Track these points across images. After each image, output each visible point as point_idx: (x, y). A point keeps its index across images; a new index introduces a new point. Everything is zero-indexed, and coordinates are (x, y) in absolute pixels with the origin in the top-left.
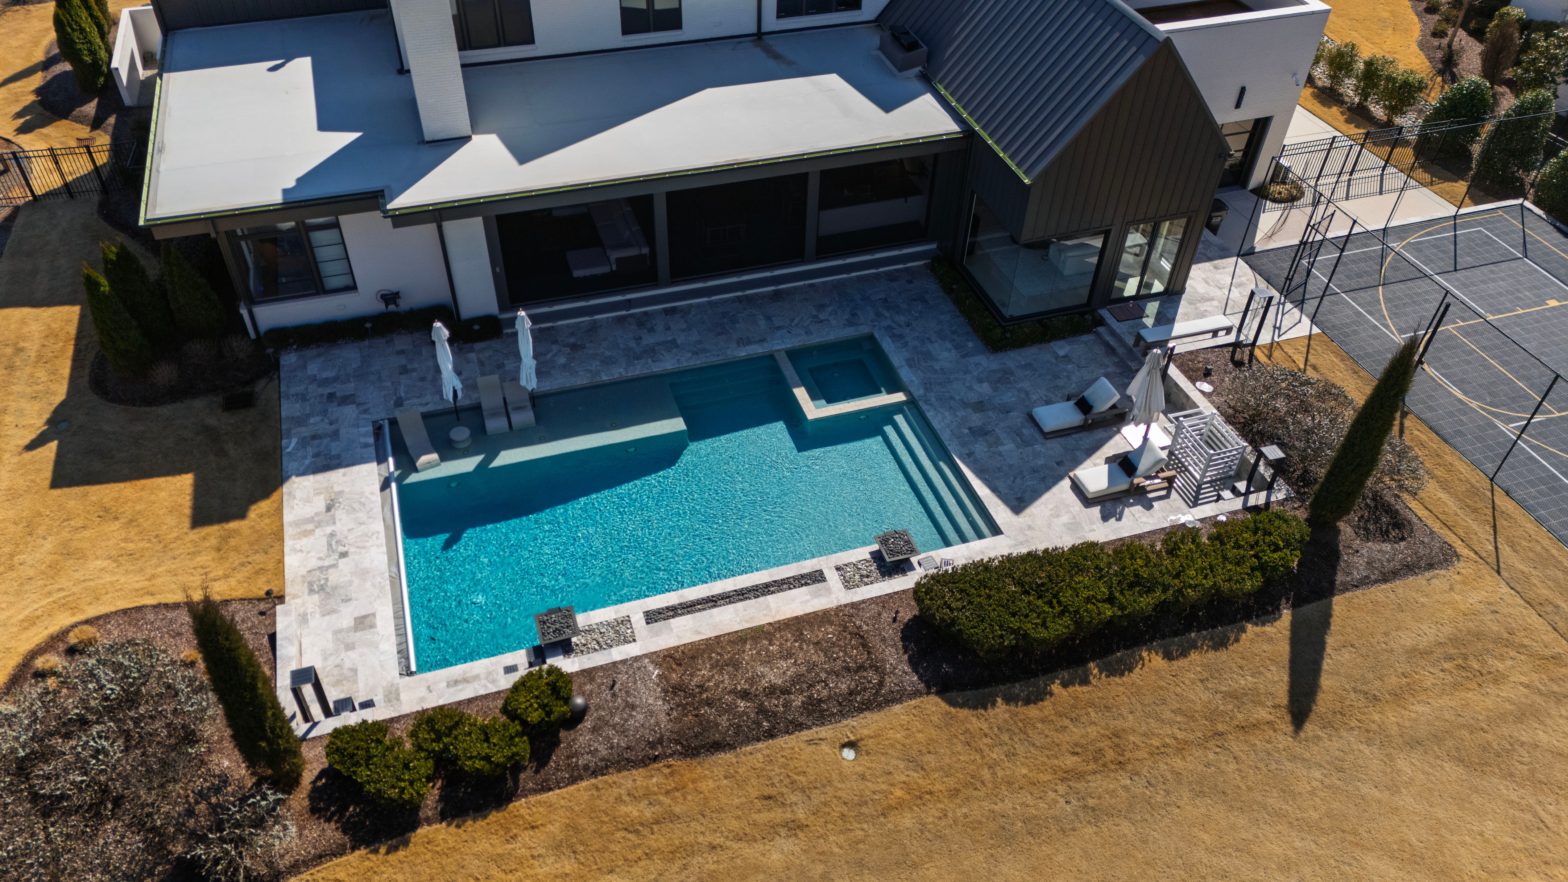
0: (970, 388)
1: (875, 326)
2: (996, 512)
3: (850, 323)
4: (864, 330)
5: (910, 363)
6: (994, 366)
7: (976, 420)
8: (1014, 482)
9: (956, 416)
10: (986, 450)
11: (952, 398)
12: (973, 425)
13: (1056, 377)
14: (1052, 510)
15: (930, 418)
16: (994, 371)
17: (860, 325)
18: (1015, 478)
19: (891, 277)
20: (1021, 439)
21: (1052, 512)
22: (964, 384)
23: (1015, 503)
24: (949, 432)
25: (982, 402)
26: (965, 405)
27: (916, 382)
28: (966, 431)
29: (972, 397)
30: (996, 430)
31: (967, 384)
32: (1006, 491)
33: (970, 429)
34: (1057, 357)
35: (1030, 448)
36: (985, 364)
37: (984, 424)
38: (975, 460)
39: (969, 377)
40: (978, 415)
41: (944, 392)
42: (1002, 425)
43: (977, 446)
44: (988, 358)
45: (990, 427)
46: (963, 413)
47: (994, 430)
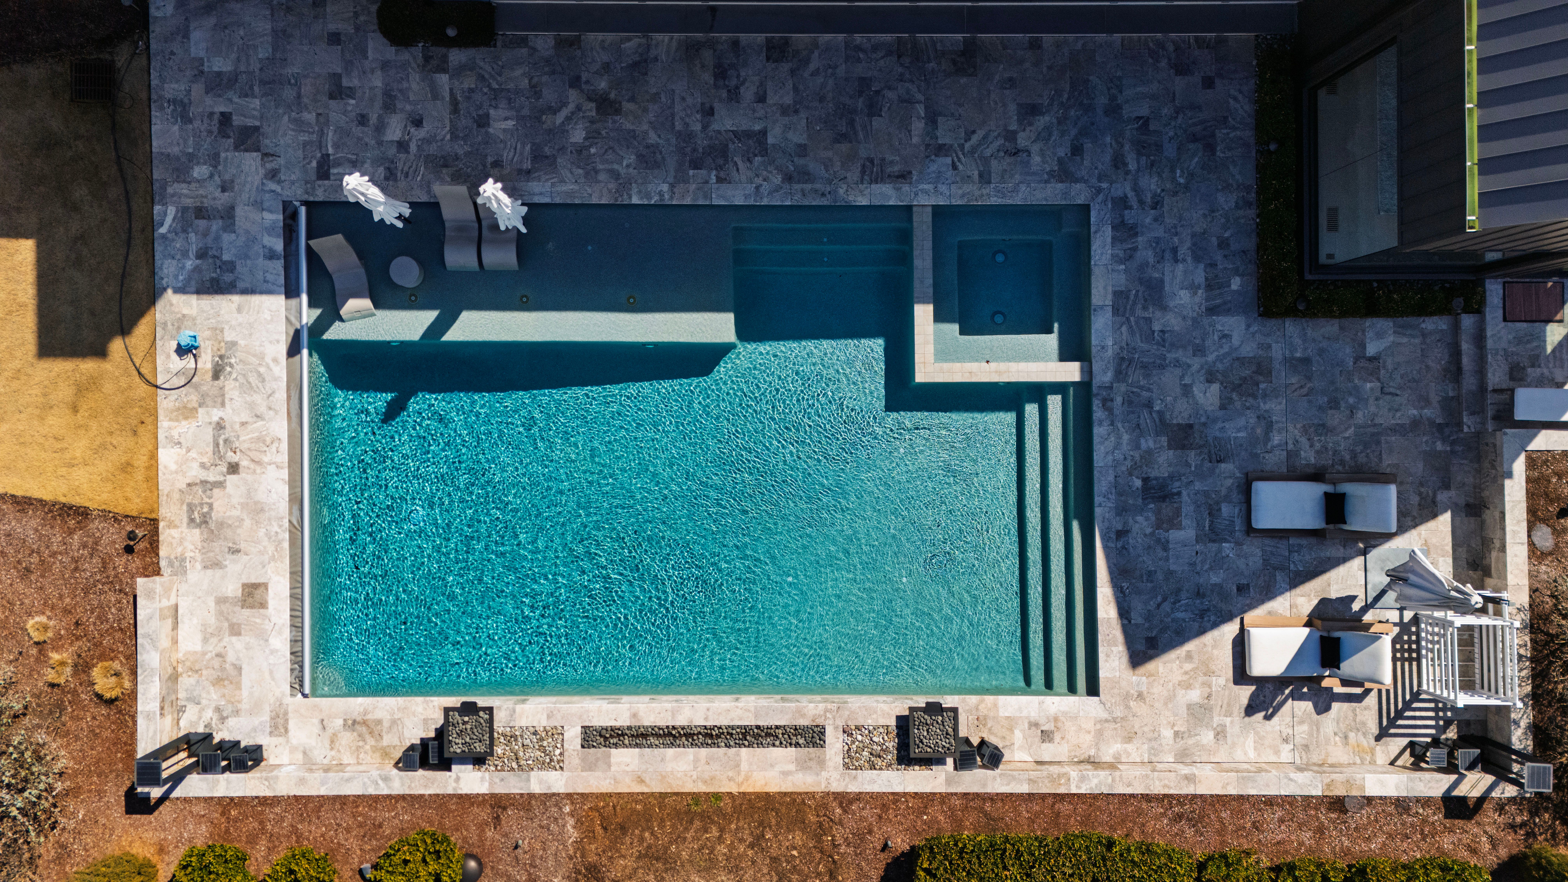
0: (1187, 390)
1: (1099, 191)
3: (1063, 171)
4: (1080, 194)
5: (1119, 304)
6: (1248, 350)
7: (1164, 463)
8: (1159, 606)
9: (1138, 447)
10: (1148, 531)
11: (1149, 405)
12: (1154, 474)
13: (1334, 404)
15: (1096, 439)
16: (1242, 361)
17: (1077, 181)
18: (1164, 600)
19: (1182, 61)
20: (1212, 522)
21: (1185, 678)
22: (1182, 377)
24: (1111, 478)
25: (1191, 426)
26: (1163, 426)
27: (1110, 352)
28: (1138, 483)
29: (1181, 412)
30: (1184, 493)
31: (1187, 380)
32: (1140, 621)
33: (1146, 480)
34: (1360, 356)
35: (1214, 547)
36: (1236, 341)
37: (1171, 477)
38: (1123, 547)
39: (1196, 363)
40: (1171, 452)
41: (1141, 388)
42: (1198, 486)
43: (1139, 518)
44: (1248, 326)
45: (1177, 484)
46: (1151, 444)
47: (1179, 494)
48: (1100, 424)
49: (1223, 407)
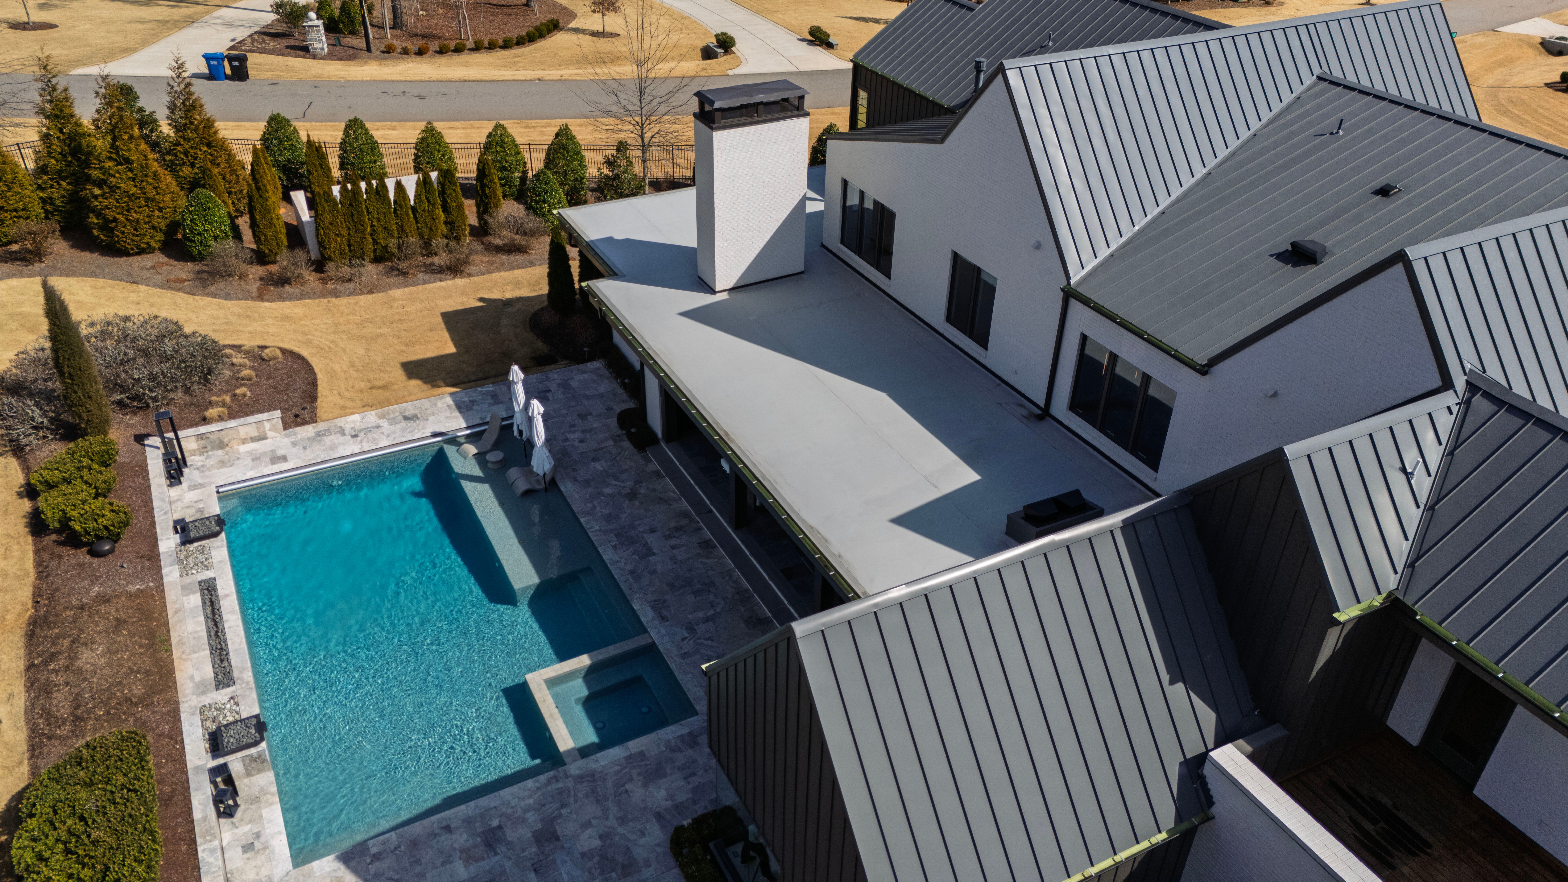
0: (587, 824)
4: (700, 705)
5: (633, 758)
6: (640, 853)
7: (520, 833)
9: (526, 811)
10: (456, 846)
11: (563, 805)
12: (507, 831)
15: (522, 784)
16: (628, 852)
22: (595, 818)
24: (493, 805)
25: (558, 839)
26: (550, 821)
27: (594, 766)
28: (495, 823)
29: (566, 828)
30: (498, 857)
31: (594, 822)
33: (500, 827)
36: (642, 841)
37: (509, 844)
38: (435, 835)
39: (612, 822)
40: (531, 835)
41: (576, 795)
42: (508, 864)
43: (465, 836)
44: (659, 845)
45: (504, 849)
46: (531, 819)
47: (496, 854)
48: (535, 782)
49: (583, 855)
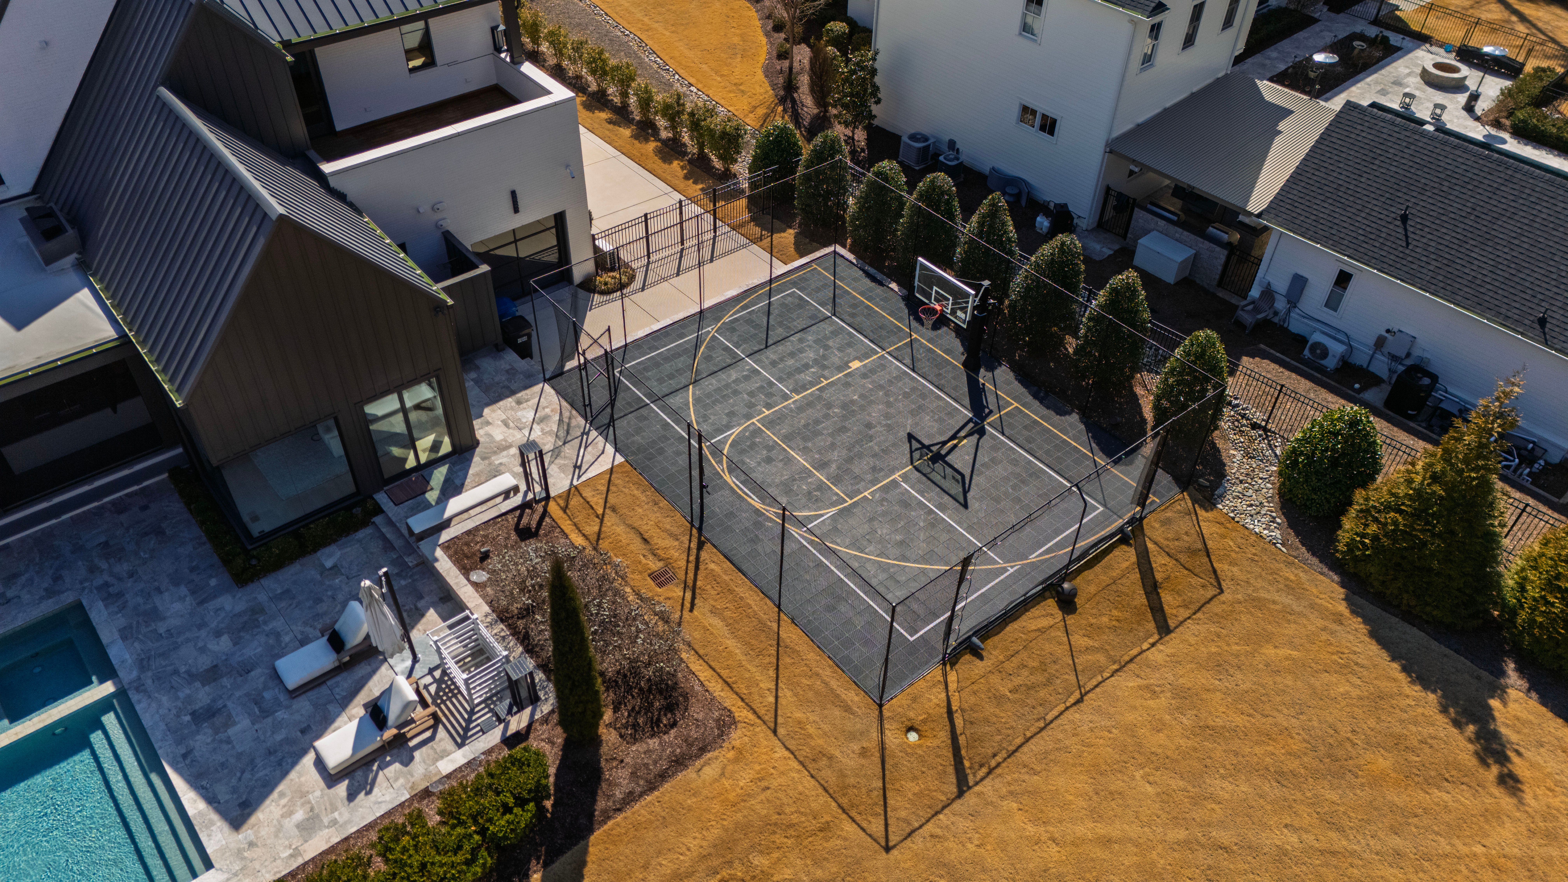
0: (203, 650)
1: (84, 589)
2: (209, 836)
3: (50, 593)
4: (68, 598)
5: (126, 634)
6: (241, 606)
7: (203, 696)
8: (240, 779)
9: (177, 698)
10: (209, 740)
11: (176, 672)
12: (197, 706)
13: (319, 600)
14: (284, 806)
15: (139, 712)
16: (239, 615)
17: (63, 592)
18: (243, 772)
19: (119, 507)
20: (260, 708)
21: (284, 810)
22: (195, 645)
23: (236, 812)
24: (162, 728)
25: (216, 666)
26: (192, 677)
27: (130, 661)
28: (187, 719)
29: (204, 662)
30: (229, 704)
31: (200, 644)
32: (227, 797)
33: (193, 713)
34: (323, 570)
35: (269, 720)
36: (228, 607)
37: (214, 701)
38: (192, 761)
39: (203, 633)
40: (207, 688)
41: (165, 666)
42: (238, 694)
43: (198, 737)
44: (234, 597)
45: (220, 702)
46: (188, 691)
47: (225, 706)
48: (139, 702)
49: (236, 644)
